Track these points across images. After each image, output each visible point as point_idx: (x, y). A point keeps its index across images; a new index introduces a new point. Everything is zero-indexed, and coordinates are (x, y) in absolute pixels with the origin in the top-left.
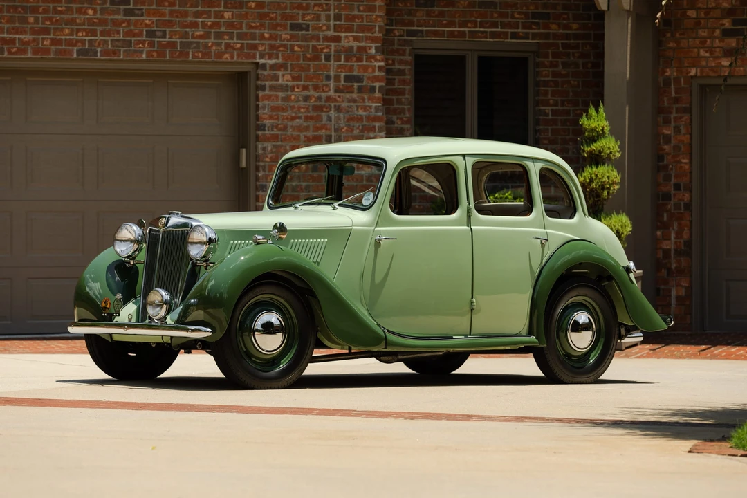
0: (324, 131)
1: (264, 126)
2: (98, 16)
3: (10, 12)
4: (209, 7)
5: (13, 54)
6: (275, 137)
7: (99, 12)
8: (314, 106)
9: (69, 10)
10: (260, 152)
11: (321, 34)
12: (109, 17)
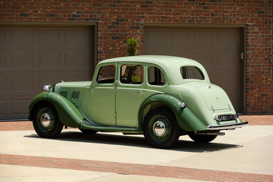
0: (269, 47)
1: (249, 45)
2: (195, 9)
3: (166, 8)
4: (231, 6)
5: (167, 22)
6: (253, 49)
7: (195, 8)
8: (265, 39)
9: (185, 7)
10: (248, 54)
11: (268, 15)
12: (199, 9)
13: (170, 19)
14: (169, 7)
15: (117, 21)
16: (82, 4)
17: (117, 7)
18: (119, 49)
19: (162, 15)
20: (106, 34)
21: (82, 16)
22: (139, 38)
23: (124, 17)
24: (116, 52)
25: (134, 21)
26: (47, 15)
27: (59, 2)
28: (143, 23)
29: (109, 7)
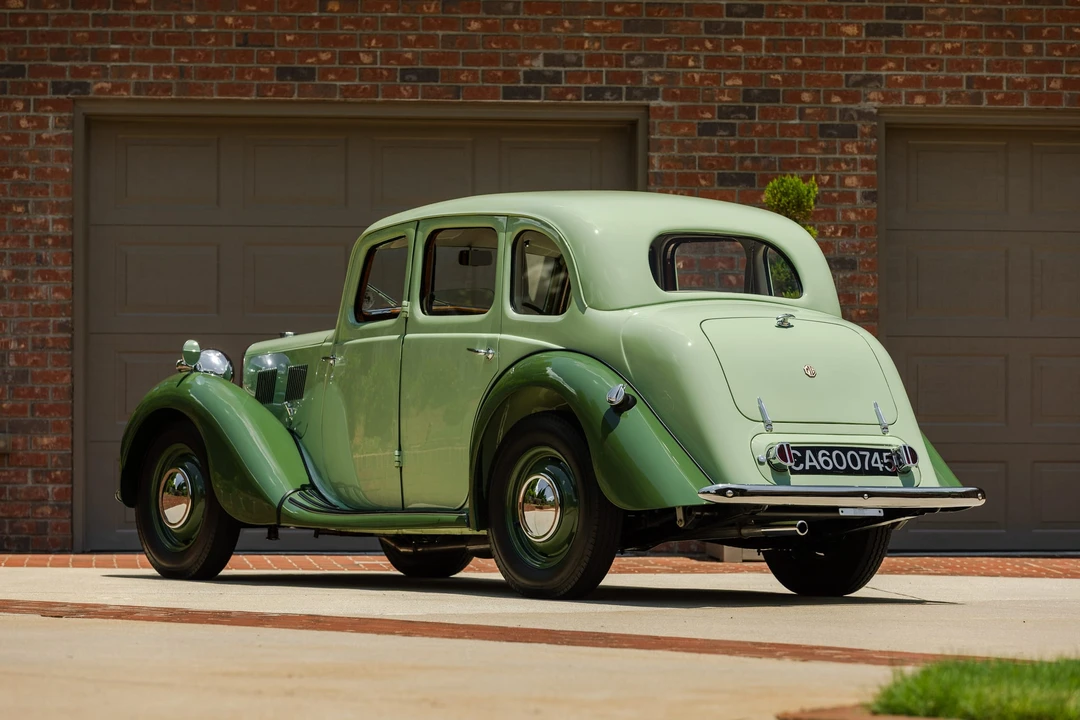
3: (991, 37)
5: (1000, 102)
13: (1014, 92)
14: (1009, 32)
15: (745, 101)
16: (570, 21)
17: (744, 36)
19: (970, 70)
20: (689, 162)
21: (570, 76)
22: (854, 179)
23: (777, 80)
25: (828, 99)
26: (404, 72)
27: (462, 16)
28: (875, 111)
29: (707, 32)
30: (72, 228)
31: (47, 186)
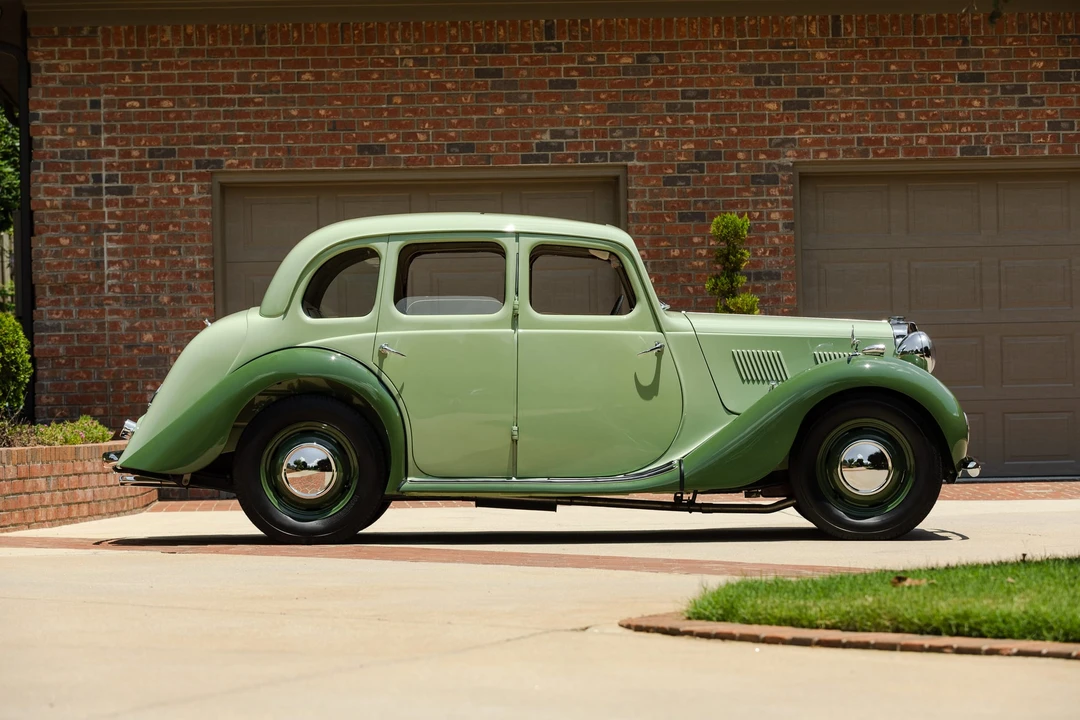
2: (986, 107)
3: (875, 108)
5: (882, 155)
7: (987, 103)
9: (950, 102)
12: (1001, 109)
13: (892, 147)
14: (887, 104)
15: (696, 159)
16: (568, 105)
17: (694, 113)
18: (704, 252)
19: (860, 132)
20: (658, 205)
21: (570, 146)
22: (777, 214)
23: (720, 144)
24: (695, 263)
25: (756, 155)
26: (450, 146)
27: (490, 105)
28: (791, 164)
29: (668, 111)
30: (213, 265)
31: (194, 235)
